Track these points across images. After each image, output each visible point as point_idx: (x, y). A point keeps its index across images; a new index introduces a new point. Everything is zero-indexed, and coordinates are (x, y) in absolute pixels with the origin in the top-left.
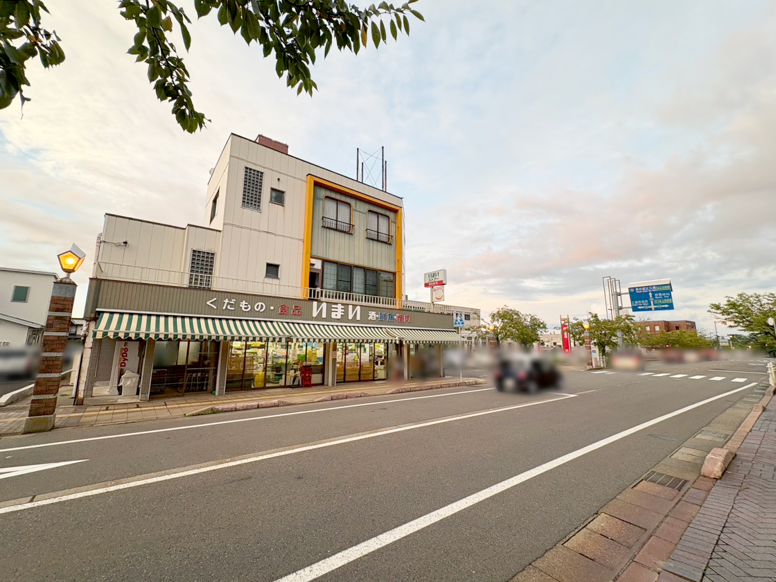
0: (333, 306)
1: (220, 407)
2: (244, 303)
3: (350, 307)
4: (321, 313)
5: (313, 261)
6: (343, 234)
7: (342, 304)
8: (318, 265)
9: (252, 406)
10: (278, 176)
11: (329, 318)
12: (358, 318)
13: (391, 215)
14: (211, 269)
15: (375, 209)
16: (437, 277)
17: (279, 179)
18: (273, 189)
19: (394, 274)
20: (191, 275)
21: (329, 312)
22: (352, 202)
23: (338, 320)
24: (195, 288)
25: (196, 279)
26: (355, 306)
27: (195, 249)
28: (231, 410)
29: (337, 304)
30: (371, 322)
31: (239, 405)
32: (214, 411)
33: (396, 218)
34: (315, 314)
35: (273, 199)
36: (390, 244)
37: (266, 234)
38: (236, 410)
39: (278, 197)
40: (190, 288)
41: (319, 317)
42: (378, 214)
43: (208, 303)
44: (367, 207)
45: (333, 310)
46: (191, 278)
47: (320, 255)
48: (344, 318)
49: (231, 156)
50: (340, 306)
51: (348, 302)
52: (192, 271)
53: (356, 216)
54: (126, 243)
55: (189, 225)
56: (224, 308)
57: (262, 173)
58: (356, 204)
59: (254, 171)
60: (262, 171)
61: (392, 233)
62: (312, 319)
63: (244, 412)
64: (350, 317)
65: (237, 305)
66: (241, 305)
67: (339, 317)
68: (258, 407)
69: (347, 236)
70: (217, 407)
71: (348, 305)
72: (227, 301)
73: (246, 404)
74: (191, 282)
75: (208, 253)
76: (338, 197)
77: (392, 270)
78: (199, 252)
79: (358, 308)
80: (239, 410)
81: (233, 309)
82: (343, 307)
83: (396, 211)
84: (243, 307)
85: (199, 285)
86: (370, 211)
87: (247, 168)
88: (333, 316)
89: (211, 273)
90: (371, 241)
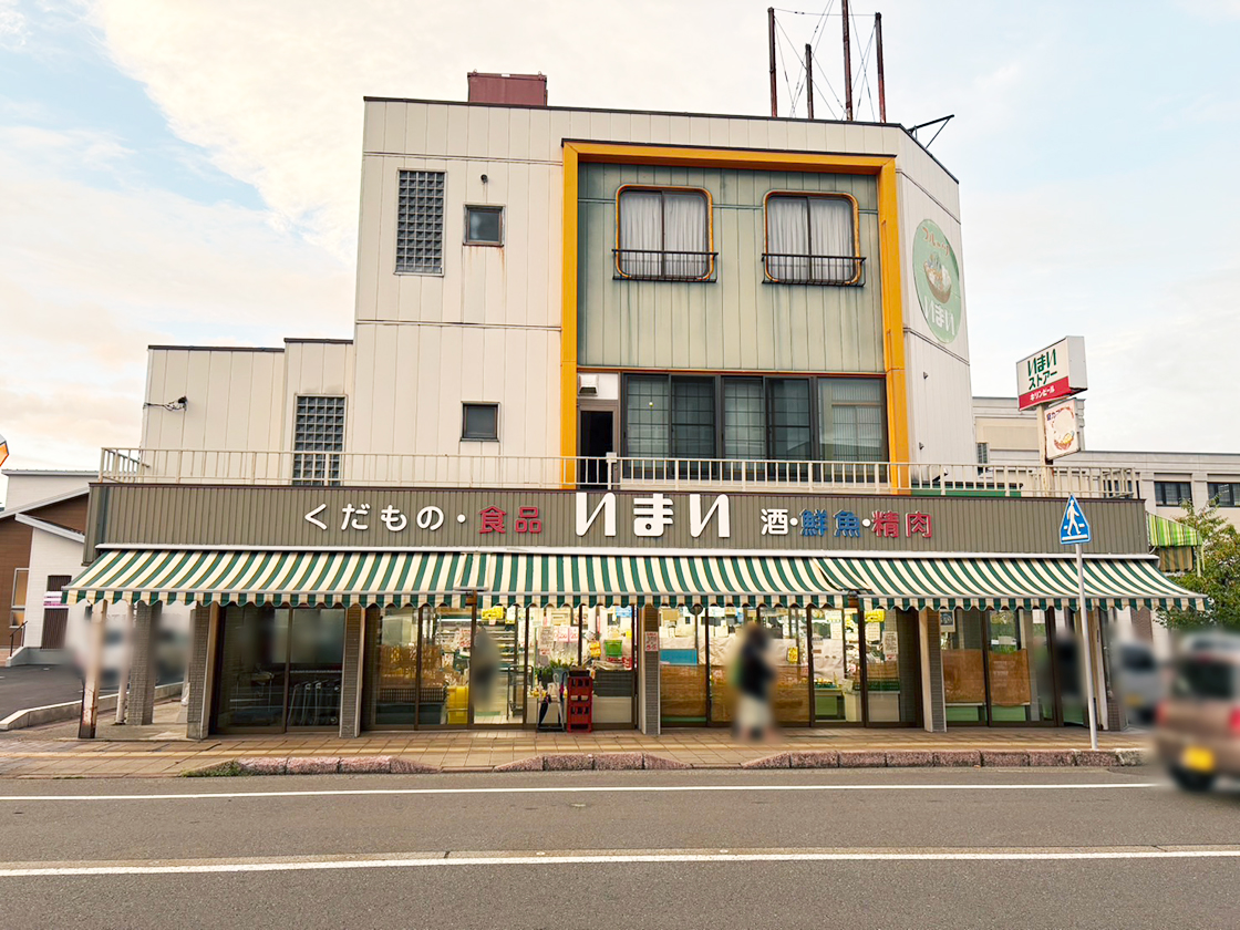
0: (637, 501)
1: (250, 762)
2: (390, 510)
3: (695, 500)
4: (599, 522)
5: (588, 380)
6: (683, 287)
7: (666, 494)
8: (608, 389)
9: (323, 766)
10: (481, 168)
11: (625, 535)
12: (724, 531)
13: (859, 191)
14: (339, 436)
15: (794, 185)
16: (1052, 369)
17: (484, 178)
18: (471, 209)
19: (880, 379)
20: (296, 456)
21: (625, 518)
22: (711, 184)
23: (656, 541)
24: (306, 486)
25: (308, 463)
26: (708, 497)
27: (301, 394)
28: (274, 772)
29: (649, 494)
30: (773, 540)
31: (295, 762)
32: (235, 771)
33: (876, 195)
34: (582, 527)
35: (475, 235)
36: (859, 286)
37: (457, 329)
38: (285, 773)
39: (486, 224)
40: (295, 485)
41: (595, 534)
42: (804, 198)
43: (308, 517)
44: (763, 186)
45: (637, 511)
46: (297, 463)
47: (612, 359)
48: (676, 531)
49: (366, 154)
50: (658, 500)
51: (688, 484)
52: (298, 446)
53: (726, 222)
54: (183, 401)
55: (287, 340)
56: (344, 527)
57: (441, 174)
58: (723, 186)
59: (422, 173)
60: (439, 169)
61: (866, 248)
62: (575, 540)
63: (303, 777)
64: (696, 528)
65: (374, 514)
66: (383, 517)
67: (657, 530)
68: (339, 770)
69: (696, 290)
70: (243, 761)
71: (688, 493)
72: (349, 510)
73: (309, 760)
74: (296, 473)
75: (331, 399)
76: (662, 180)
77: (869, 365)
78: (312, 399)
79: (723, 501)
80: (292, 774)
81: (365, 527)
82: (669, 502)
83: (872, 174)
84: (389, 520)
85: (313, 478)
86: (774, 196)
87: (403, 172)
88: (639, 528)
89: (338, 446)
90: (783, 291)
